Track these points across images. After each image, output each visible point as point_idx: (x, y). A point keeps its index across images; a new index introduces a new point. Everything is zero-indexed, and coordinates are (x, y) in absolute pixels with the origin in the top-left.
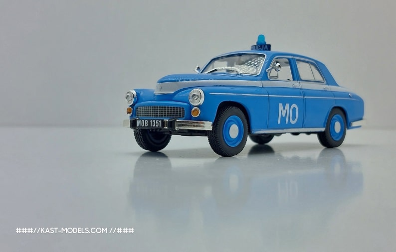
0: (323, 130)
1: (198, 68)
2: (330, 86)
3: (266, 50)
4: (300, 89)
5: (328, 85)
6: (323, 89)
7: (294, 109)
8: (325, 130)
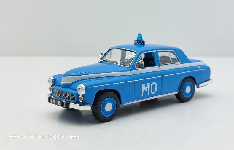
0: (177, 93)
1: (102, 54)
2: (184, 64)
3: (142, 44)
4: (160, 71)
5: (182, 64)
6: (178, 68)
7: (154, 85)
8: (179, 93)
